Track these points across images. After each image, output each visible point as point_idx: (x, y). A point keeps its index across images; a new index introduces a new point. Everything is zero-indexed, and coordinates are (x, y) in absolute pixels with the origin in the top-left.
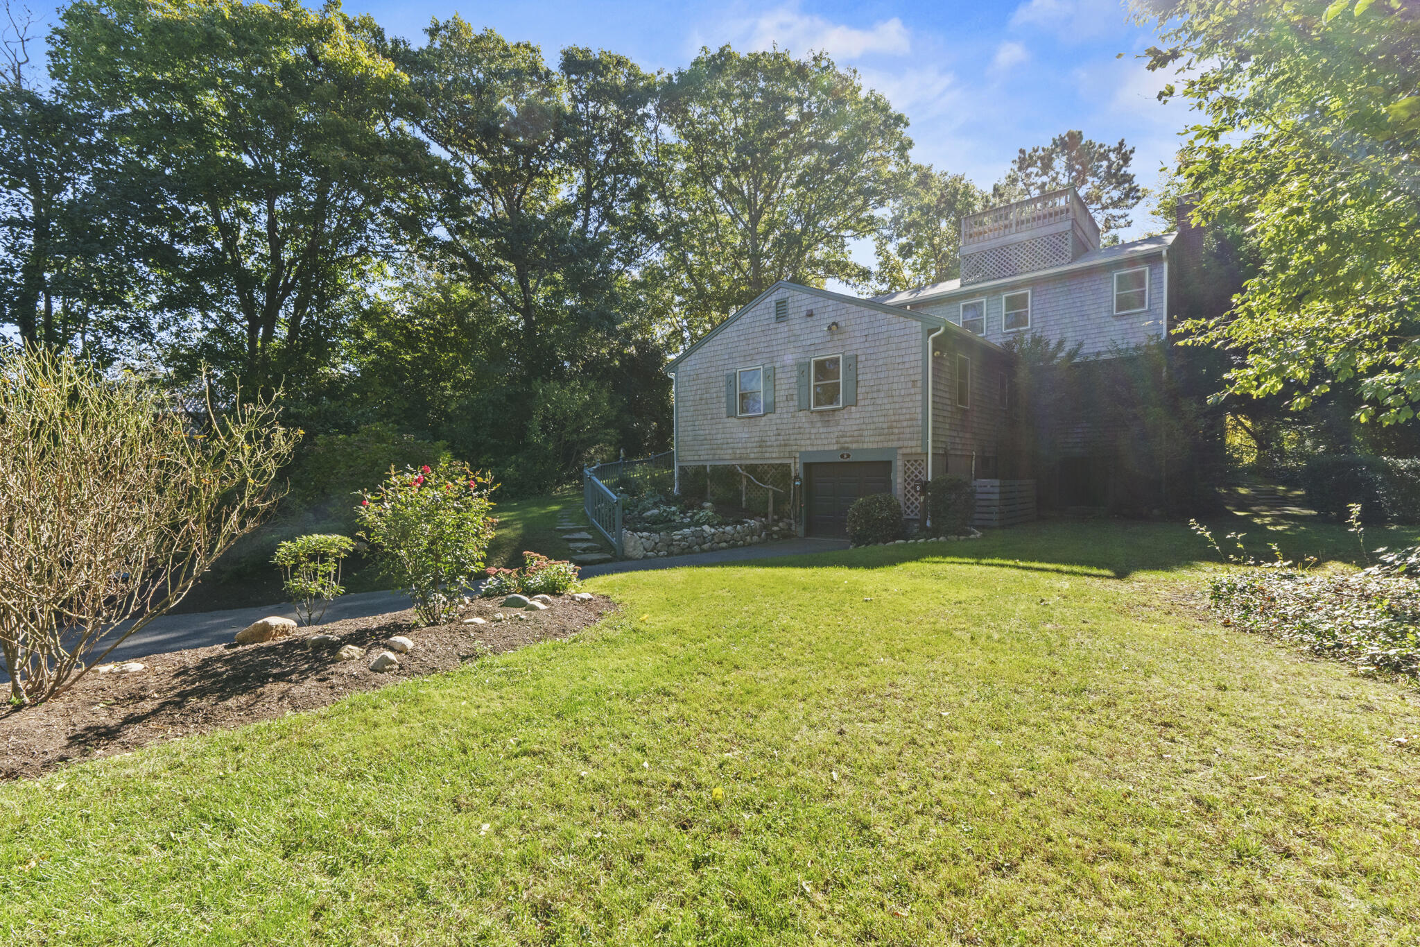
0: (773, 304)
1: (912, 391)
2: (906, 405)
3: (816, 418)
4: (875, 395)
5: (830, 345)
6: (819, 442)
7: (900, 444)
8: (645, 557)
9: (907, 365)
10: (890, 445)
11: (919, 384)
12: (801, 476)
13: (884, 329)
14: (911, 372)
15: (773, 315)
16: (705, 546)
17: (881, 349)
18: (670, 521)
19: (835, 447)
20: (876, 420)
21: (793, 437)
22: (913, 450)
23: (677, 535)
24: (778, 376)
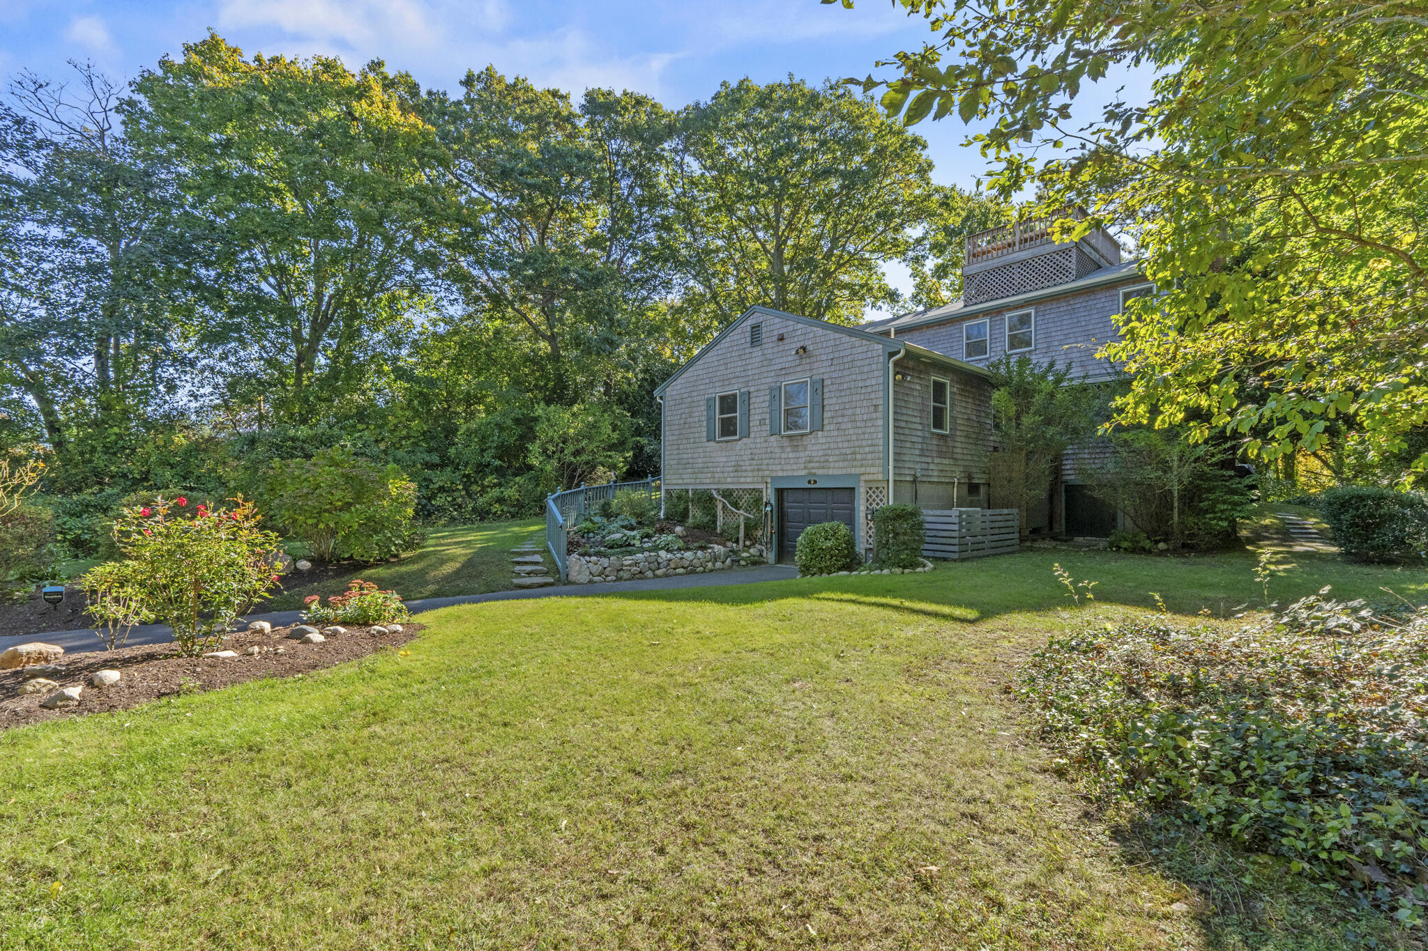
0: (749, 329)
1: (874, 416)
2: (868, 430)
3: (786, 442)
4: (840, 420)
5: (799, 369)
6: (788, 467)
7: (863, 470)
8: (590, 581)
9: (869, 390)
10: (853, 471)
11: (881, 408)
12: (773, 502)
13: (848, 352)
14: (873, 396)
15: (749, 339)
16: (659, 572)
17: (846, 373)
18: (629, 545)
19: (803, 473)
20: (840, 445)
21: (765, 462)
22: (875, 477)
23: (628, 560)
24: (752, 400)
